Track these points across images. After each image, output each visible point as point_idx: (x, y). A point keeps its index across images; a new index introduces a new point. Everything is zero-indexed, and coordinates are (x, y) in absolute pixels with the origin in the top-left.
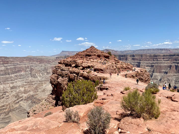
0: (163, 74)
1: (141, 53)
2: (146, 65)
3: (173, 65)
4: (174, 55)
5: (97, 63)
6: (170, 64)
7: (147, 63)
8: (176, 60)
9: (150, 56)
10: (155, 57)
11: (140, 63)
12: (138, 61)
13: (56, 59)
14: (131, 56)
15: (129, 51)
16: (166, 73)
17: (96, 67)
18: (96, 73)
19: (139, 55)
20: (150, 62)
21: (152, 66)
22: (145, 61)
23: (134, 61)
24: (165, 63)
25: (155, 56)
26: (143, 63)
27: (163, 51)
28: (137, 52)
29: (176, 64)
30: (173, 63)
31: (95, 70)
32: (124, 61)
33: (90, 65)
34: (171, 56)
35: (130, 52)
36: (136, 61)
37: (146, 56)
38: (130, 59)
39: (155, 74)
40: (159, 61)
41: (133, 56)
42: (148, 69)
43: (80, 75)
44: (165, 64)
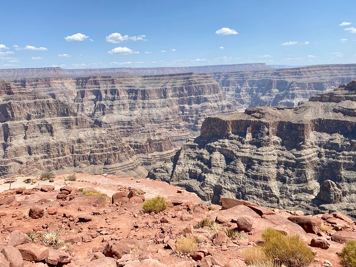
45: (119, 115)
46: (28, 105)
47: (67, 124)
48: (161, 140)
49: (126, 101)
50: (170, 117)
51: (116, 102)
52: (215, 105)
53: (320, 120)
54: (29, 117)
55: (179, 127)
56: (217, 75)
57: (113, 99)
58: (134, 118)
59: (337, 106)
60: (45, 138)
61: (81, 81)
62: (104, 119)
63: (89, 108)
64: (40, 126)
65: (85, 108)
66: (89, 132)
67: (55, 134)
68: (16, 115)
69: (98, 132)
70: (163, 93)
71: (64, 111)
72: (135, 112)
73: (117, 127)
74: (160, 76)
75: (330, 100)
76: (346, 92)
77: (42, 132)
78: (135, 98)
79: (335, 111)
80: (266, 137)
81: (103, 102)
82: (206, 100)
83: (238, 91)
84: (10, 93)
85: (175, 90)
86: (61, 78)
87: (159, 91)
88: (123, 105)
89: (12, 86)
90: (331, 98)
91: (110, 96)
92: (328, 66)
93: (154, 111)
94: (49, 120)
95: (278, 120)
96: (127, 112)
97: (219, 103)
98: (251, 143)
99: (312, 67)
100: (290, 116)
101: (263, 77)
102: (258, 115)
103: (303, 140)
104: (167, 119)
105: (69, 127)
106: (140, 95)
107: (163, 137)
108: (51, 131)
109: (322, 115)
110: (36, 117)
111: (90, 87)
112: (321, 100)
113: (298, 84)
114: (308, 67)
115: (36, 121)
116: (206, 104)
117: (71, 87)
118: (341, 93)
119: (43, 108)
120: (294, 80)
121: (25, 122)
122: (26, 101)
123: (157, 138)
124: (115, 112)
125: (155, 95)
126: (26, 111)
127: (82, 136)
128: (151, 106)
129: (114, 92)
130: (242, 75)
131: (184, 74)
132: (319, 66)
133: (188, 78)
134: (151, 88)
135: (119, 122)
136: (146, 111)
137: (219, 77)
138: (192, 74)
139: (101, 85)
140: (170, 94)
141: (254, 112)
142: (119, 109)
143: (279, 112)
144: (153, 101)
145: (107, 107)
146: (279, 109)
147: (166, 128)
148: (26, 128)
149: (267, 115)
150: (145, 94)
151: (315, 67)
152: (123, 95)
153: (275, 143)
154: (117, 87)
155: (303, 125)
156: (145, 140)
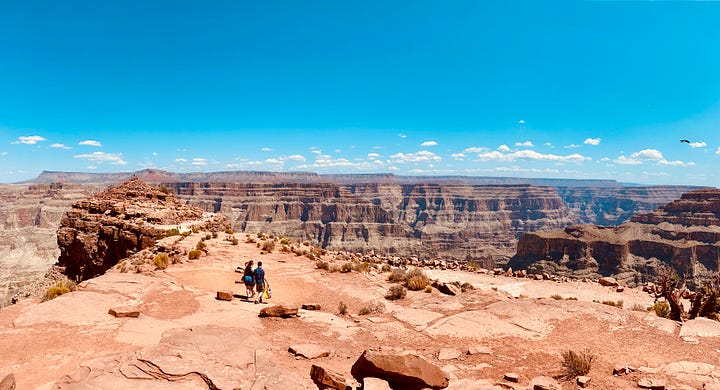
0: (264, 223)
1: (224, 179)
2: (233, 205)
3: (281, 203)
4: (282, 185)
5: (151, 209)
6: (276, 203)
7: (235, 202)
8: (285, 195)
9: (241, 186)
10: (250, 189)
11: (220, 200)
12: (217, 197)
13: (28, 191)
14: (201, 186)
15: (196, 174)
16: (270, 220)
17: (150, 217)
18: (150, 225)
19: (218, 184)
20: (240, 198)
21: (245, 207)
22: (231, 198)
23: (207, 196)
24: (267, 201)
25: (250, 186)
26: (226, 201)
27: (264, 177)
28: (215, 177)
29: (286, 202)
30: (282, 200)
31: (149, 220)
32: (188, 196)
33: (140, 212)
34: (276, 186)
35: (200, 176)
36: (212, 197)
37: (233, 185)
38: (199, 191)
39: (250, 223)
40: (257, 197)
41: (207, 185)
42: (236, 213)
43: (125, 227)
44: (268, 203)
45: (442, 226)
46: (350, 208)
47: (382, 231)
48: (482, 258)
49: (451, 212)
50: (499, 232)
51: (440, 212)
52: (554, 221)
53: (638, 241)
54: (348, 221)
55: (508, 245)
56: (562, 190)
57: (437, 209)
58: (457, 231)
59: (655, 228)
60: (360, 243)
61: (407, 189)
62: (425, 229)
63: (411, 217)
64: (357, 230)
65: (408, 216)
66: (404, 242)
67: (369, 239)
68: (339, 217)
69: (413, 242)
70: (493, 205)
71: (382, 217)
72: (460, 224)
73: (437, 239)
74: (492, 186)
75: (649, 222)
76: (665, 213)
77: (358, 236)
78: (461, 210)
79: (653, 233)
80: (583, 259)
81: (426, 211)
82: (544, 215)
83: (583, 208)
84: (337, 196)
85: (508, 202)
86: (388, 184)
87: (489, 203)
88: (448, 215)
89: (341, 189)
90: (650, 219)
91: (434, 204)
92: (674, 187)
93: (481, 224)
94: (365, 224)
95: (597, 239)
96: (452, 223)
97: (559, 220)
98: (567, 265)
99: (658, 187)
100: (608, 236)
101: (610, 195)
102: (577, 233)
103: (620, 263)
104: (496, 234)
105: (384, 235)
106: (466, 206)
107: (485, 255)
108: (366, 235)
109: (641, 237)
110: (355, 221)
111: (415, 194)
112: (641, 222)
113: (643, 204)
114: (654, 187)
115: (355, 225)
116: (544, 220)
117: (397, 193)
118: (659, 214)
119: (363, 212)
120: (640, 199)
121: (345, 223)
122: (349, 205)
123: (478, 255)
124: (438, 223)
125: (485, 206)
126: (347, 214)
127: (395, 244)
128: (479, 218)
129: (439, 201)
130: (588, 192)
131: (520, 186)
132: (665, 187)
133: (524, 190)
134: (479, 199)
135: (440, 235)
136: (472, 224)
137: (564, 191)
138: (529, 185)
139: (427, 193)
140: (503, 205)
141: (574, 230)
142: (443, 220)
143: (598, 231)
144: (481, 213)
145: (430, 217)
146: (599, 228)
147: (493, 244)
148: (344, 230)
149: (586, 235)
150: (472, 205)
151: (662, 187)
152: (449, 204)
153: (592, 265)
154: (444, 196)
155: (620, 246)
156: (464, 256)
